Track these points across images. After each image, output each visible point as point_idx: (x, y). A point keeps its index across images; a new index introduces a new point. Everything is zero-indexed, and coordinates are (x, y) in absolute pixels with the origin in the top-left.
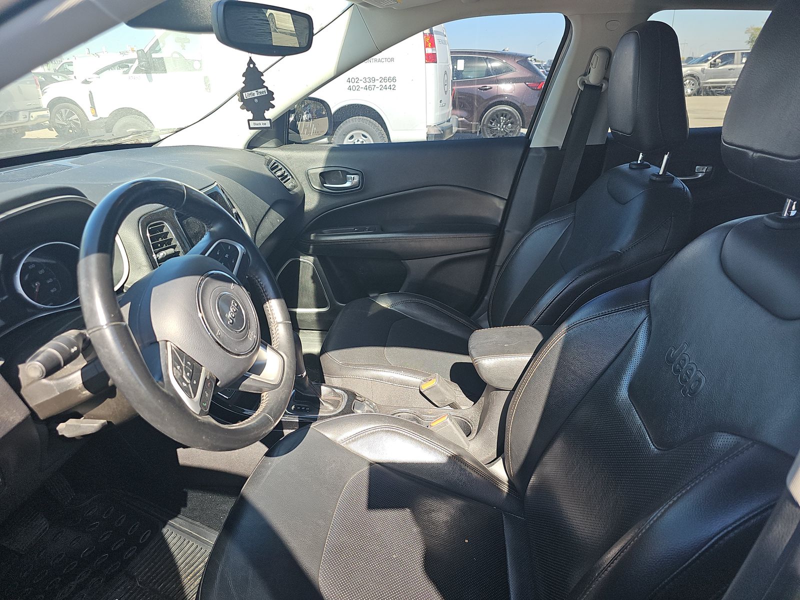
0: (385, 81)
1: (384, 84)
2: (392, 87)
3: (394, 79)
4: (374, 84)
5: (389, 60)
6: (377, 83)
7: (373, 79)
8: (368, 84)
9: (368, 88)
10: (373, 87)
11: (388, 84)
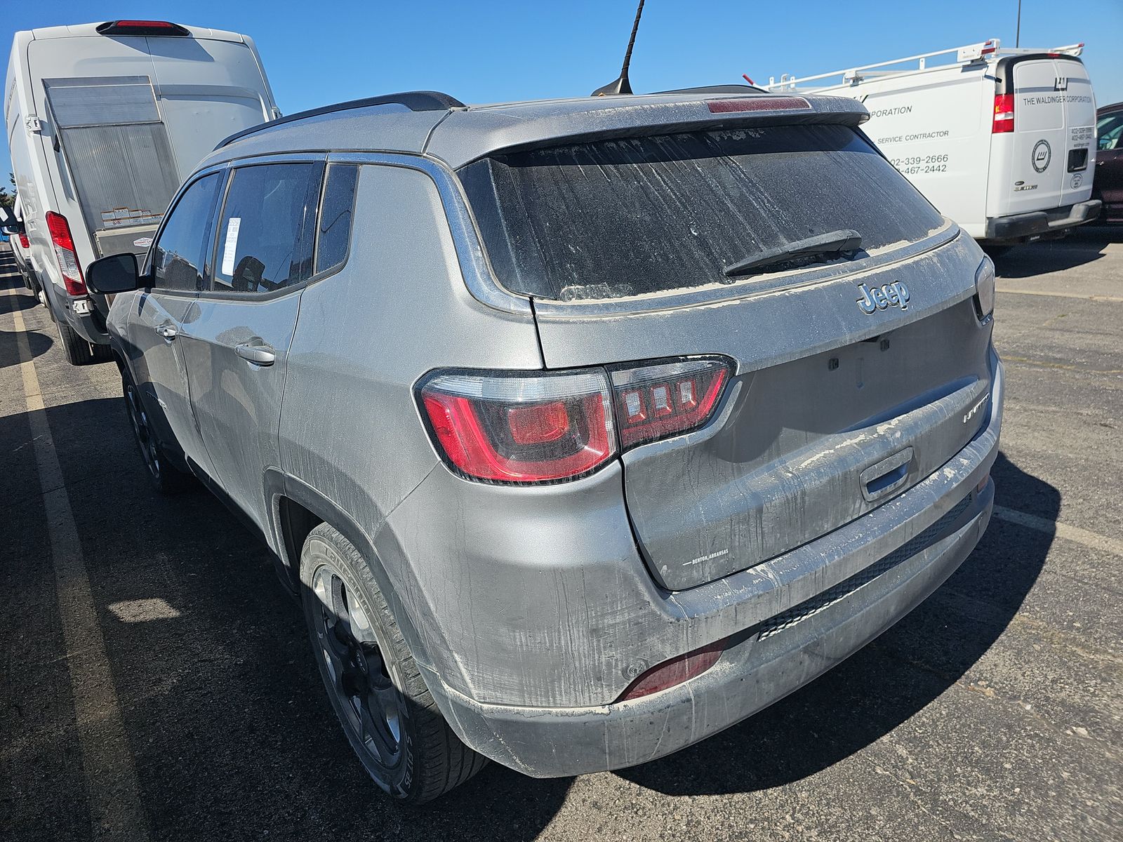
0: (934, 160)
1: (931, 165)
2: (941, 169)
3: (945, 158)
4: (918, 165)
5: (942, 134)
6: (923, 165)
7: (918, 159)
8: (910, 166)
9: (910, 170)
10: (916, 170)
11: (936, 164)
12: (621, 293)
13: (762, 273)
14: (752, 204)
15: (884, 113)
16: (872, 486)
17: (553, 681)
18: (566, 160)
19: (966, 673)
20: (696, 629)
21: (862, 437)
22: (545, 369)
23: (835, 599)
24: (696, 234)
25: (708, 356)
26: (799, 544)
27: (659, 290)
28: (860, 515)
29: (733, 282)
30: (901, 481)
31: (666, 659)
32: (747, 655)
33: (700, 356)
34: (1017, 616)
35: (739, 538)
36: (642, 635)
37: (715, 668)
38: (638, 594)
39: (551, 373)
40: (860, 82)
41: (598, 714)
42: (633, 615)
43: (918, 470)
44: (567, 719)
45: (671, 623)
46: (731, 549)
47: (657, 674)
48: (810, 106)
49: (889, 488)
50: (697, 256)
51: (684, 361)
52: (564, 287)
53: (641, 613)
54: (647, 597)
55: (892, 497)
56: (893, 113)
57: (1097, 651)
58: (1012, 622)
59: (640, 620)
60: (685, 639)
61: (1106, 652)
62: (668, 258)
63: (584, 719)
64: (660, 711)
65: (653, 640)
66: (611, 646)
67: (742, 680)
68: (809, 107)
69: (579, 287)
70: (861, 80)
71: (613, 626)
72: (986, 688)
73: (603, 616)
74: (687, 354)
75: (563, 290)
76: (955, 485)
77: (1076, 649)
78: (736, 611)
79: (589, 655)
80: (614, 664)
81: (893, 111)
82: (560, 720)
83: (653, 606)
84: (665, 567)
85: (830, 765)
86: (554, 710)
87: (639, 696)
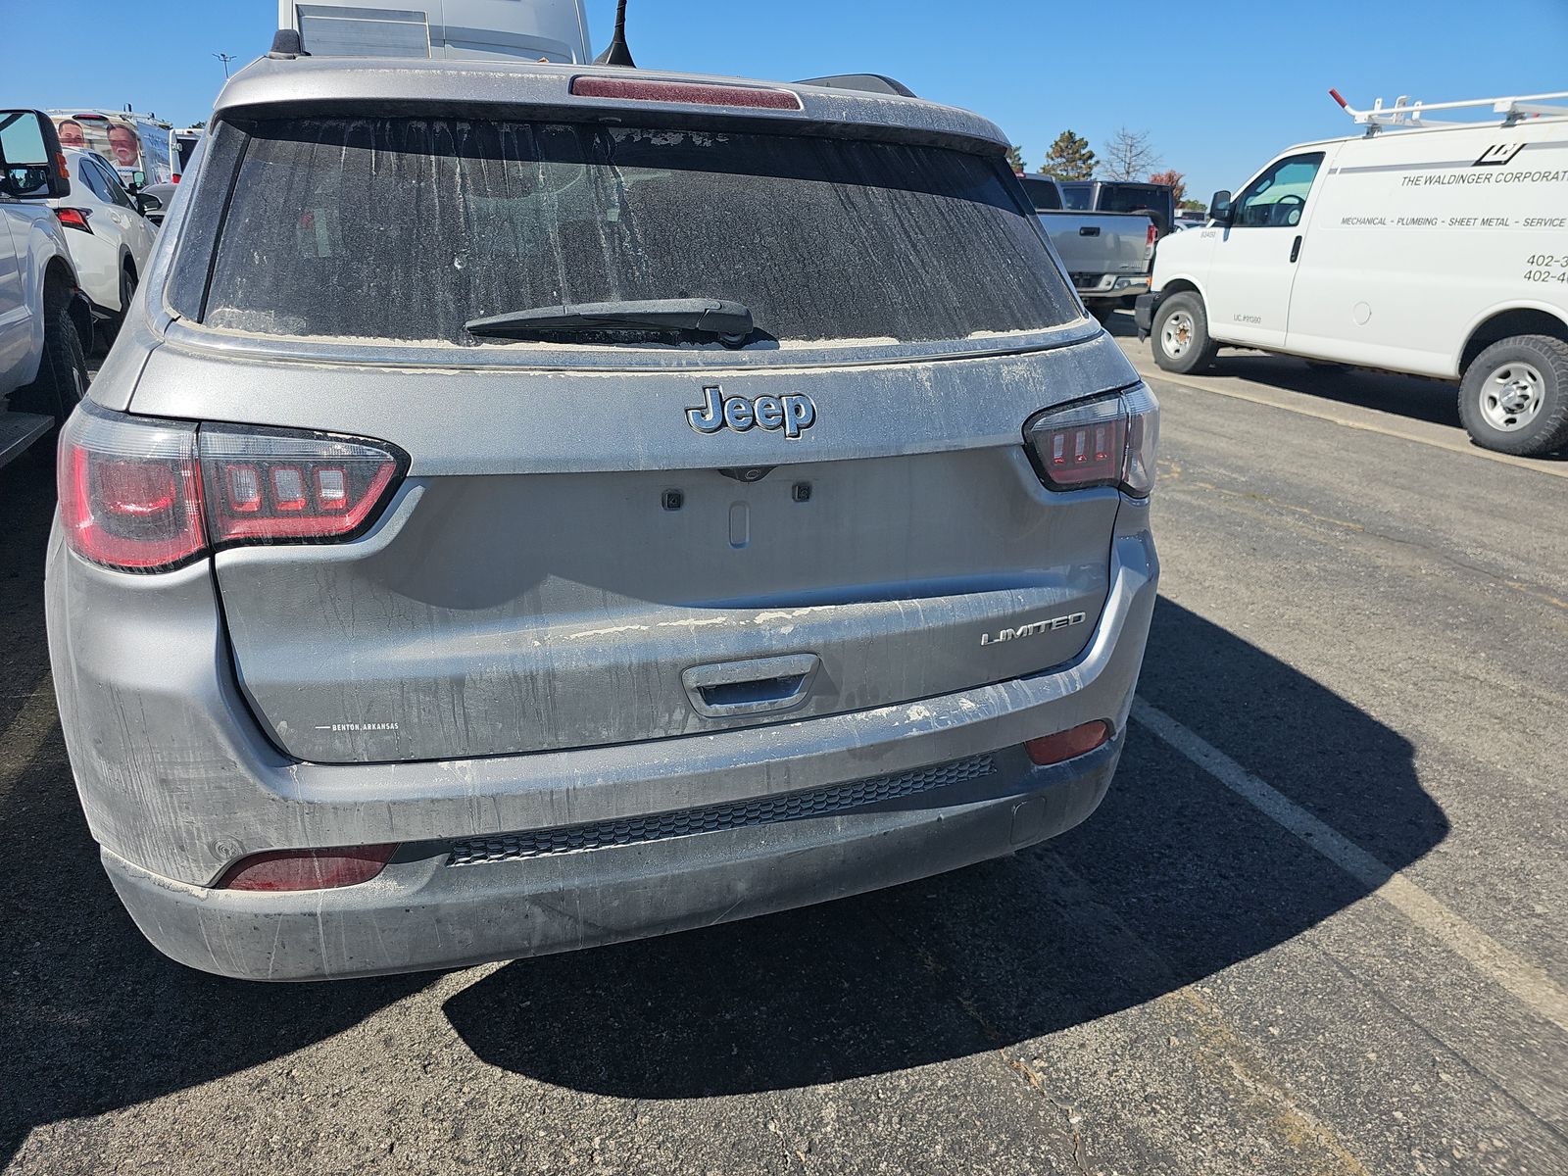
12: (286, 328)
13: (539, 341)
14: (597, 241)
15: (1545, 176)
16: (712, 694)
17: (138, 835)
18: (334, 138)
19: (1026, 1042)
20: (317, 819)
21: (719, 620)
22: (127, 412)
23: (613, 842)
24: (459, 267)
25: (362, 439)
26: (545, 747)
27: (344, 334)
28: (686, 732)
29: (475, 345)
30: (786, 701)
31: (272, 848)
32: (426, 880)
33: (348, 437)
34: (1186, 989)
35: (419, 712)
36: (228, 806)
37: (374, 885)
38: (217, 748)
39: (131, 418)
40: (1518, 122)
41: (194, 895)
42: (212, 774)
43: (837, 693)
44: (161, 891)
45: (273, 800)
46: (405, 724)
47: (270, 865)
48: (802, 107)
49: (755, 706)
50: (439, 298)
51: (318, 438)
52: (217, 308)
53: (224, 774)
54: (232, 755)
55: (766, 721)
56: (1560, 179)
57: (1266, 1078)
58: (1170, 995)
59: (224, 784)
60: (300, 827)
61: (1280, 1085)
62: (388, 293)
63: (178, 896)
64: (266, 916)
65: (245, 815)
66: (187, 808)
67: (408, 911)
68: (799, 107)
69: (236, 310)
70: (1522, 118)
71: (187, 781)
72: (1037, 1072)
73: (172, 764)
74: (328, 428)
75: (215, 312)
76: (915, 733)
77: (1234, 1065)
78: (390, 812)
79: (164, 812)
80: (196, 834)
81: (1561, 175)
82: (156, 889)
83: (242, 769)
84: (283, 724)
85: (714, 1095)
86: (154, 875)
87: (248, 889)
